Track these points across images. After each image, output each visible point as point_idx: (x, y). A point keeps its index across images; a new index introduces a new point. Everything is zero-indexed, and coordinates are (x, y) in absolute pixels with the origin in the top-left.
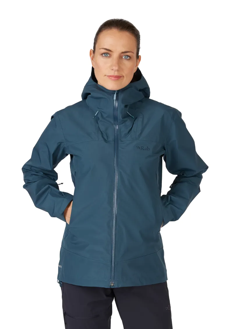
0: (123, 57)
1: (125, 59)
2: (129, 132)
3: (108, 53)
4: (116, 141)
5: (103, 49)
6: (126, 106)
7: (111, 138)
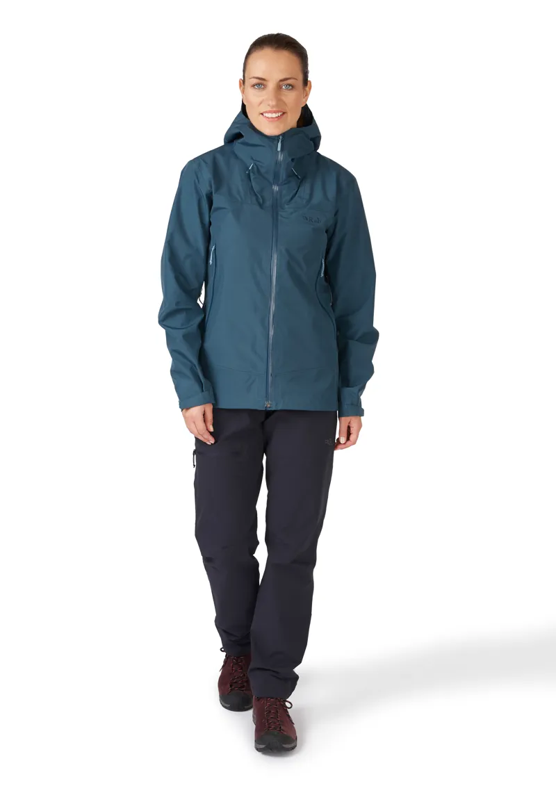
0: (284, 87)
1: (287, 89)
2: (292, 199)
3: (262, 84)
4: (276, 208)
5: (254, 78)
6: (293, 160)
7: (268, 203)
